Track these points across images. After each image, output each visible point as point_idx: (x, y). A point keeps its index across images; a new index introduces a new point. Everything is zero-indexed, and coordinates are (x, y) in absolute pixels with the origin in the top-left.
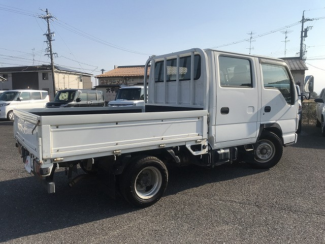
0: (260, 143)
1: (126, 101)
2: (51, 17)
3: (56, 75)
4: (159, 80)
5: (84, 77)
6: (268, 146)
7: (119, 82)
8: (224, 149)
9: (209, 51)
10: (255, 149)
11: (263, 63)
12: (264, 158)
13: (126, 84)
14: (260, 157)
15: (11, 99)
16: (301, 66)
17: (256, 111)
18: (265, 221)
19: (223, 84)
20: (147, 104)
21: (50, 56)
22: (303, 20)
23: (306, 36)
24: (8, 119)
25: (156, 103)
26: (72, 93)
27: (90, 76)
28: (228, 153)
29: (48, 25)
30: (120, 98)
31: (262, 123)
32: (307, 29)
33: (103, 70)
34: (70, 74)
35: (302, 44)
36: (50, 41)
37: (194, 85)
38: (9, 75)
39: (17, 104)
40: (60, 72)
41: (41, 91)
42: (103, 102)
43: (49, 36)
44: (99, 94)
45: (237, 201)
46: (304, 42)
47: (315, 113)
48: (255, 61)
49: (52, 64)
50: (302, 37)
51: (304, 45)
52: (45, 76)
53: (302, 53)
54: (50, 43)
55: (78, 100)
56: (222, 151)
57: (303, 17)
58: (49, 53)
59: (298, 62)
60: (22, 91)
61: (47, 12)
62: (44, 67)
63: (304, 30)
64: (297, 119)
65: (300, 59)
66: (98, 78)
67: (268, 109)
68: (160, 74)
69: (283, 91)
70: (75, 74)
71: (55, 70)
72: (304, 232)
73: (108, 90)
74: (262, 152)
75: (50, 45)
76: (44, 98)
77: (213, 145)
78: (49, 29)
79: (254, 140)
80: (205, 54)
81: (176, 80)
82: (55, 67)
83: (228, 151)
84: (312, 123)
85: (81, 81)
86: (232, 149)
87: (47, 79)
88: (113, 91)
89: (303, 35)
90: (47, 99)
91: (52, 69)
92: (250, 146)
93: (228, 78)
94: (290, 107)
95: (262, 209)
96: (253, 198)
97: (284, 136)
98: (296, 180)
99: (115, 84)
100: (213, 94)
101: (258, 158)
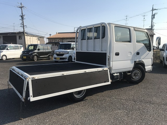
0: (134, 71)
1: (64, 50)
2: (23, 7)
3: (26, 37)
4: (83, 39)
5: (40, 38)
6: (138, 72)
7: (58, 41)
8: (116, 73)
9: (109, 24)
10: (132, 73)
11: (136, 30)
12: (136, 78)
13: (63, 42)
14: (134, 78)
15: (4, 49)
16: (152, 33)
17: (132, 54)
18: (139, 108)
19: (116, 41)
20: (77, 51)
21: (23, 27)
22: (153, 9)
23: (154, 18)
24: (2, 59)
25: (82, 50)
26: (35, 46)
27: (44, 38)
28: (118, 75)
29: (22, 11)
30: (60, 48)
31: (135, 60)
32: (155, 14)
33: (50, 35)
34: (33, 36)
35: (152, 22)
36: (23, 19)
37: (102, 41)
38: (1, 37)
39: (7, 52)
40: (28, 36)
41: (19, 45)
42: (51, 51)
43: (22, 17)
44: (49, 46)
45: (124, 99)
46: (153, 21)
47: (159, 57)
48: (132, 29)
49: (24, 31)
50: (152, 18)
51: (153, 23)
52: (20, 37)
53: (152, 26)
54: (23, 21)
55: (39, 50)
56: (116, 74)
57: (153, 8)
58: (23, 25)
59: (150, 31)
60: (9, 45)
61: (21, 4)
62: (20, 33)
63: (153, 15)
64: (152, 59)
65: (151, 29)
66: (48, 38)
67: (138, 54)
68: (83, 36)
69: (145, 45)
70: (36, 37)
71: (25, 34)
72: (158, 113)
73: (53, 45)
74: (135, 75)
75: (23, 22)
76: (20, 49)
77: (111, 71)
78: (22, 13)
79: (131, 69)
80: (107, 25)
81: (92, 39)
82: (26, 33)
83: (118, 74)
84: (158, 61)
85: (39, 40)
86: (120, 73)
87: (21, 39)
88: (55, 45)
89: (153, 17)
90: (22, 49)
91: (24, 34)
92: (129, 72)
93: (117, 38)
94: (149, 53)
95: (137, 103)
96: (131, 98)
97: (146, 67)
98: (152, 89)
99: (57, 42)
100: (111, 46)
101: (133, 78)
